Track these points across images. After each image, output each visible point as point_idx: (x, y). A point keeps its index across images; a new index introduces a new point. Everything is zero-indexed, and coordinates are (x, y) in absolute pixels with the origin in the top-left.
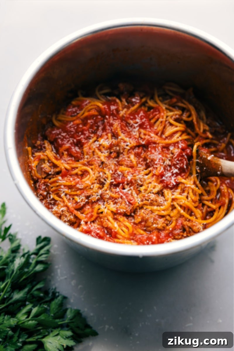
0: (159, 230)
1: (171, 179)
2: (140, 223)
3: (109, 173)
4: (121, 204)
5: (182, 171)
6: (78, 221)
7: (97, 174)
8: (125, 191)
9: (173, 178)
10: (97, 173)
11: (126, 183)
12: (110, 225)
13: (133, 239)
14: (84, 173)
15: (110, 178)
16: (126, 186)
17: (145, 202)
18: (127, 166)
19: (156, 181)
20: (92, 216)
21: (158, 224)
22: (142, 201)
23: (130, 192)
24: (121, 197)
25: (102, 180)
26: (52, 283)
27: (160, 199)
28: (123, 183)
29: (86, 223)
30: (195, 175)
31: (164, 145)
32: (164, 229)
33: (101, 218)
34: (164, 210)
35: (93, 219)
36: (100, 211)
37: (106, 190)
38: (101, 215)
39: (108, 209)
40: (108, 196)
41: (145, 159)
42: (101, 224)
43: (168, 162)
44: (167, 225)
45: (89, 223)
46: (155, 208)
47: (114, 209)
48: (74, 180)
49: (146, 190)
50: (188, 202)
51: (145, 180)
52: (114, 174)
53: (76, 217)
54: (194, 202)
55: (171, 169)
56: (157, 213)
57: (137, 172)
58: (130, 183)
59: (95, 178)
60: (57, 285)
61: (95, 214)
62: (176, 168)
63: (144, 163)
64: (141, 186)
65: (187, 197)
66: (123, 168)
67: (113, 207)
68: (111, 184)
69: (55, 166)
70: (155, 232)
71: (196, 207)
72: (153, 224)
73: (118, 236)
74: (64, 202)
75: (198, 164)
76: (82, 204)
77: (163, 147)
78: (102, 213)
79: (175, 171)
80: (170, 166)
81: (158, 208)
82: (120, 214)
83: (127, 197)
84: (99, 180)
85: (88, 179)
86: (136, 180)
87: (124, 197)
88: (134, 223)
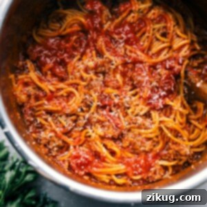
0: (146, 153)
1: (158, 102)
2: (128, 147)
3: (95, 95)
4: (109, 128)
5: (169, 92)
6: (66, 145)
7: (83, 97)
8: (112, 114)
9: (161, 101)
10: (83, 95)
11: (112, 105)
12: (98, 149)
13: (121, 162)
14: (70, 95)
15: (96, 100)
16: (113, 109)
17: (132, 125)
18: (113, 88)
19: (143, 104)
20: (80, 140)
21: (145, 147)
22: (129, 124)
23: (117, 115)
24: (109, 121)
25: (88, 103)
26: (43, 188)
27: (148, 122)
28: (110, 105)
29: (75, 147)
30: (182, 95)
31: (151, 64)
32: (151, 150)
33: (89, 142)
34: (151, 133)
35: (81, 143)
36: (88, 134)
37: (93, 113)
38: (89, 139)
39: (96, 134)
40: (95, 120)
41: (131, 79)
42: (90, 147)
43: (155, 84)
44: (154, 146)
45: (77, 147)
46: (143, 131)
47: (102, 134)
48: (60, 104)
49: (133, 113)
50: (175, 124)
51: (132, 102)
52: (101, 96)
53: (64, 142)
54: (181, 124)
55: (158, 91)
56: (144, 136)
57: (123, 93)
58: (117, 106)
59: (81, 100)
60: (47, 190)
61: (83, 138)
62: (163, 90)
63: (130, 83)
64: (129, 108)
65: (174, 119)
66: (109, 90)
67: (100, 131)
68: (98, 107)
69: (39, 89)
70: (143, 155)
71: (183, 129)
72: (140, 147)
73: (107, 160)
74: (51, 126)
75: (185, 84)
76: (70, 128)
77: (150, 67)
78: (90, 136)
79: (163, 93)
80: (158, 88)
81: (146, 131)
82: (109, 138)
83: (114, 120)
84: (86, 103)
85: (74, 102)
86: (123, 104)
87: (111, 121)
88: (122, 147)
